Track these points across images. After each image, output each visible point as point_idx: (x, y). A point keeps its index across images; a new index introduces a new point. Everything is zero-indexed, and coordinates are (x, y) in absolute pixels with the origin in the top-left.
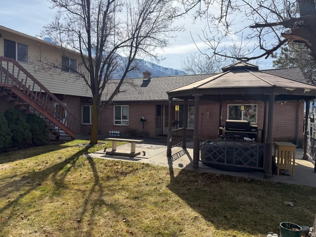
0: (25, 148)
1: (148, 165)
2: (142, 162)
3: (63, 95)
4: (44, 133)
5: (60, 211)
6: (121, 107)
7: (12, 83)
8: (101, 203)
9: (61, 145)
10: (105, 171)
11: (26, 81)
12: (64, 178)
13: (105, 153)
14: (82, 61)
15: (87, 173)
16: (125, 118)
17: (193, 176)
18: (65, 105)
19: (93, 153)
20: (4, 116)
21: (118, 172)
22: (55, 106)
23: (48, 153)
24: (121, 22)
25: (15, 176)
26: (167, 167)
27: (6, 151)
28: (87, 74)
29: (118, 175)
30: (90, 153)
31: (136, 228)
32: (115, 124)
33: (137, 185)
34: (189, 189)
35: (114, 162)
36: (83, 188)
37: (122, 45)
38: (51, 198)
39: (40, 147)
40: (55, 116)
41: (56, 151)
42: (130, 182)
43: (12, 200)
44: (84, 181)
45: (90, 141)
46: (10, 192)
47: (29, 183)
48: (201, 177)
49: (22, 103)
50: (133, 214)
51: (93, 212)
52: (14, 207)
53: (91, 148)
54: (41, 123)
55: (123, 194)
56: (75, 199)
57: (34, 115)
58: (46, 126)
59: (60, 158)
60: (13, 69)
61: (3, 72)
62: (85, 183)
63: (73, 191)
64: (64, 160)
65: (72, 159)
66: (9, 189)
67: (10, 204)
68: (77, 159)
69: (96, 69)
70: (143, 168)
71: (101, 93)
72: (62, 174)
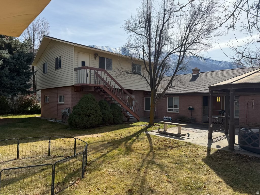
0: (109, 125)
1: (190, 144)
2: (186, 141)
3: (132, 90)
4: (120, 116)
5: (128, 163)
6: (172, 98)
7: (103, 84)
8: (153, 163)
9: (130, 125)
10: (158, 144)
11: (115, 86)
12: (131, 145)
13: (159, 132)
14: (144, 67)
15: (145, 144)
16: (176, 106)
17: (227, 155)
18: (133, 97)
19: (150, 131)
20: (99, 104)
21: (166, 146)
22: (127, 98)
23: (122, 129)
24: (174, 33)
25: (104, 141)
26: (205, 147)
27: (99, 127)
28: (148, 76)
29: (166, 148)
30: (148, 131)
31: (174, 180)
32: (168, 111)
33: (179, 156)
34: (220, 164)
35: (164, 139)
36: (142, 152)
37: (174, 51)
38: (124, 155)
39: (118, 125)
40: (127, 105)
41: (127, 128)
42: (175, 153)
43: (103, 154)
44: (143, 148)
45: (149, 123)
46: (102, 149)
47: (112, 146)
48: (234, 157)
49: (108, 96)
50: (173, 172)
51: (147, 167)
52: (105, 157)
53: (149, 128)
54: (119, 109)
55: (168, 160)
56: (137, 158)
57: (114, 104)
58: (122, 112)
59: (129, 133)
60: (104, 75)
61: (98, 78)
62: (144, 150)
63: (136, 154)
64: (132, 134)
65: (137, 134)
66: (102, 148)
67: (102, 156)
68: (140, 134)
69: (154, 72)
70: (186, 145)
71: (157, 88)
72: (130, 143)
